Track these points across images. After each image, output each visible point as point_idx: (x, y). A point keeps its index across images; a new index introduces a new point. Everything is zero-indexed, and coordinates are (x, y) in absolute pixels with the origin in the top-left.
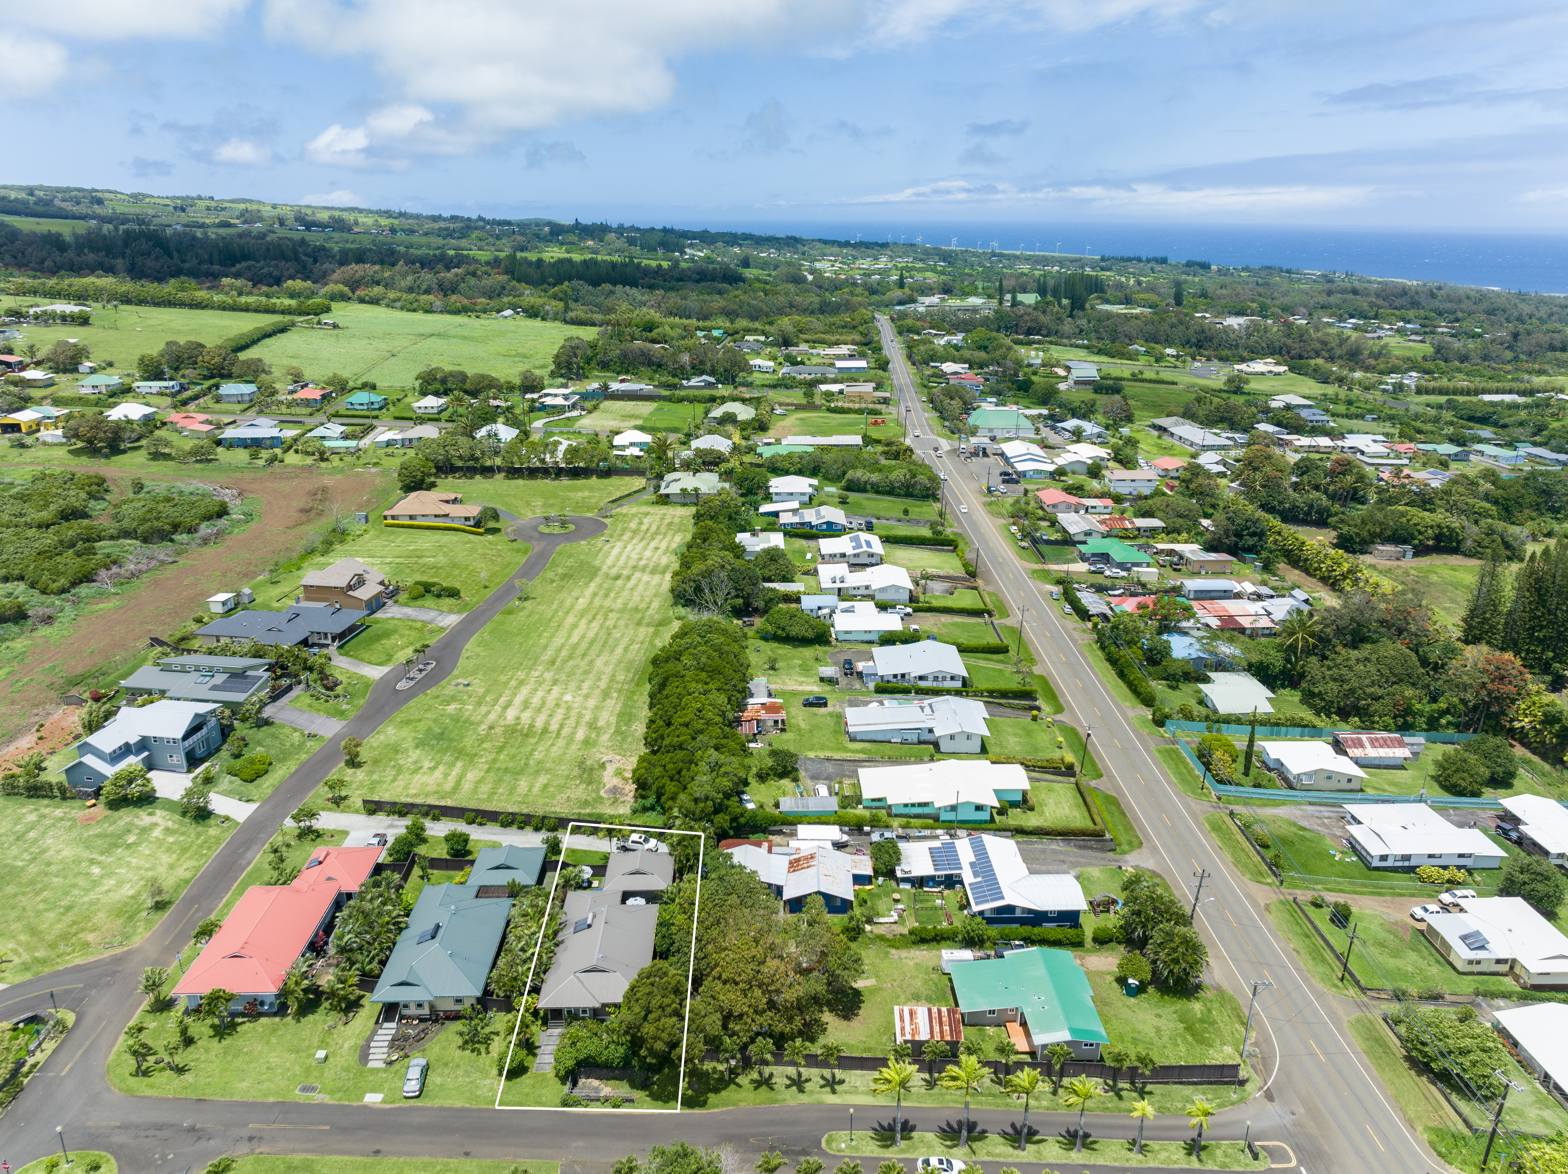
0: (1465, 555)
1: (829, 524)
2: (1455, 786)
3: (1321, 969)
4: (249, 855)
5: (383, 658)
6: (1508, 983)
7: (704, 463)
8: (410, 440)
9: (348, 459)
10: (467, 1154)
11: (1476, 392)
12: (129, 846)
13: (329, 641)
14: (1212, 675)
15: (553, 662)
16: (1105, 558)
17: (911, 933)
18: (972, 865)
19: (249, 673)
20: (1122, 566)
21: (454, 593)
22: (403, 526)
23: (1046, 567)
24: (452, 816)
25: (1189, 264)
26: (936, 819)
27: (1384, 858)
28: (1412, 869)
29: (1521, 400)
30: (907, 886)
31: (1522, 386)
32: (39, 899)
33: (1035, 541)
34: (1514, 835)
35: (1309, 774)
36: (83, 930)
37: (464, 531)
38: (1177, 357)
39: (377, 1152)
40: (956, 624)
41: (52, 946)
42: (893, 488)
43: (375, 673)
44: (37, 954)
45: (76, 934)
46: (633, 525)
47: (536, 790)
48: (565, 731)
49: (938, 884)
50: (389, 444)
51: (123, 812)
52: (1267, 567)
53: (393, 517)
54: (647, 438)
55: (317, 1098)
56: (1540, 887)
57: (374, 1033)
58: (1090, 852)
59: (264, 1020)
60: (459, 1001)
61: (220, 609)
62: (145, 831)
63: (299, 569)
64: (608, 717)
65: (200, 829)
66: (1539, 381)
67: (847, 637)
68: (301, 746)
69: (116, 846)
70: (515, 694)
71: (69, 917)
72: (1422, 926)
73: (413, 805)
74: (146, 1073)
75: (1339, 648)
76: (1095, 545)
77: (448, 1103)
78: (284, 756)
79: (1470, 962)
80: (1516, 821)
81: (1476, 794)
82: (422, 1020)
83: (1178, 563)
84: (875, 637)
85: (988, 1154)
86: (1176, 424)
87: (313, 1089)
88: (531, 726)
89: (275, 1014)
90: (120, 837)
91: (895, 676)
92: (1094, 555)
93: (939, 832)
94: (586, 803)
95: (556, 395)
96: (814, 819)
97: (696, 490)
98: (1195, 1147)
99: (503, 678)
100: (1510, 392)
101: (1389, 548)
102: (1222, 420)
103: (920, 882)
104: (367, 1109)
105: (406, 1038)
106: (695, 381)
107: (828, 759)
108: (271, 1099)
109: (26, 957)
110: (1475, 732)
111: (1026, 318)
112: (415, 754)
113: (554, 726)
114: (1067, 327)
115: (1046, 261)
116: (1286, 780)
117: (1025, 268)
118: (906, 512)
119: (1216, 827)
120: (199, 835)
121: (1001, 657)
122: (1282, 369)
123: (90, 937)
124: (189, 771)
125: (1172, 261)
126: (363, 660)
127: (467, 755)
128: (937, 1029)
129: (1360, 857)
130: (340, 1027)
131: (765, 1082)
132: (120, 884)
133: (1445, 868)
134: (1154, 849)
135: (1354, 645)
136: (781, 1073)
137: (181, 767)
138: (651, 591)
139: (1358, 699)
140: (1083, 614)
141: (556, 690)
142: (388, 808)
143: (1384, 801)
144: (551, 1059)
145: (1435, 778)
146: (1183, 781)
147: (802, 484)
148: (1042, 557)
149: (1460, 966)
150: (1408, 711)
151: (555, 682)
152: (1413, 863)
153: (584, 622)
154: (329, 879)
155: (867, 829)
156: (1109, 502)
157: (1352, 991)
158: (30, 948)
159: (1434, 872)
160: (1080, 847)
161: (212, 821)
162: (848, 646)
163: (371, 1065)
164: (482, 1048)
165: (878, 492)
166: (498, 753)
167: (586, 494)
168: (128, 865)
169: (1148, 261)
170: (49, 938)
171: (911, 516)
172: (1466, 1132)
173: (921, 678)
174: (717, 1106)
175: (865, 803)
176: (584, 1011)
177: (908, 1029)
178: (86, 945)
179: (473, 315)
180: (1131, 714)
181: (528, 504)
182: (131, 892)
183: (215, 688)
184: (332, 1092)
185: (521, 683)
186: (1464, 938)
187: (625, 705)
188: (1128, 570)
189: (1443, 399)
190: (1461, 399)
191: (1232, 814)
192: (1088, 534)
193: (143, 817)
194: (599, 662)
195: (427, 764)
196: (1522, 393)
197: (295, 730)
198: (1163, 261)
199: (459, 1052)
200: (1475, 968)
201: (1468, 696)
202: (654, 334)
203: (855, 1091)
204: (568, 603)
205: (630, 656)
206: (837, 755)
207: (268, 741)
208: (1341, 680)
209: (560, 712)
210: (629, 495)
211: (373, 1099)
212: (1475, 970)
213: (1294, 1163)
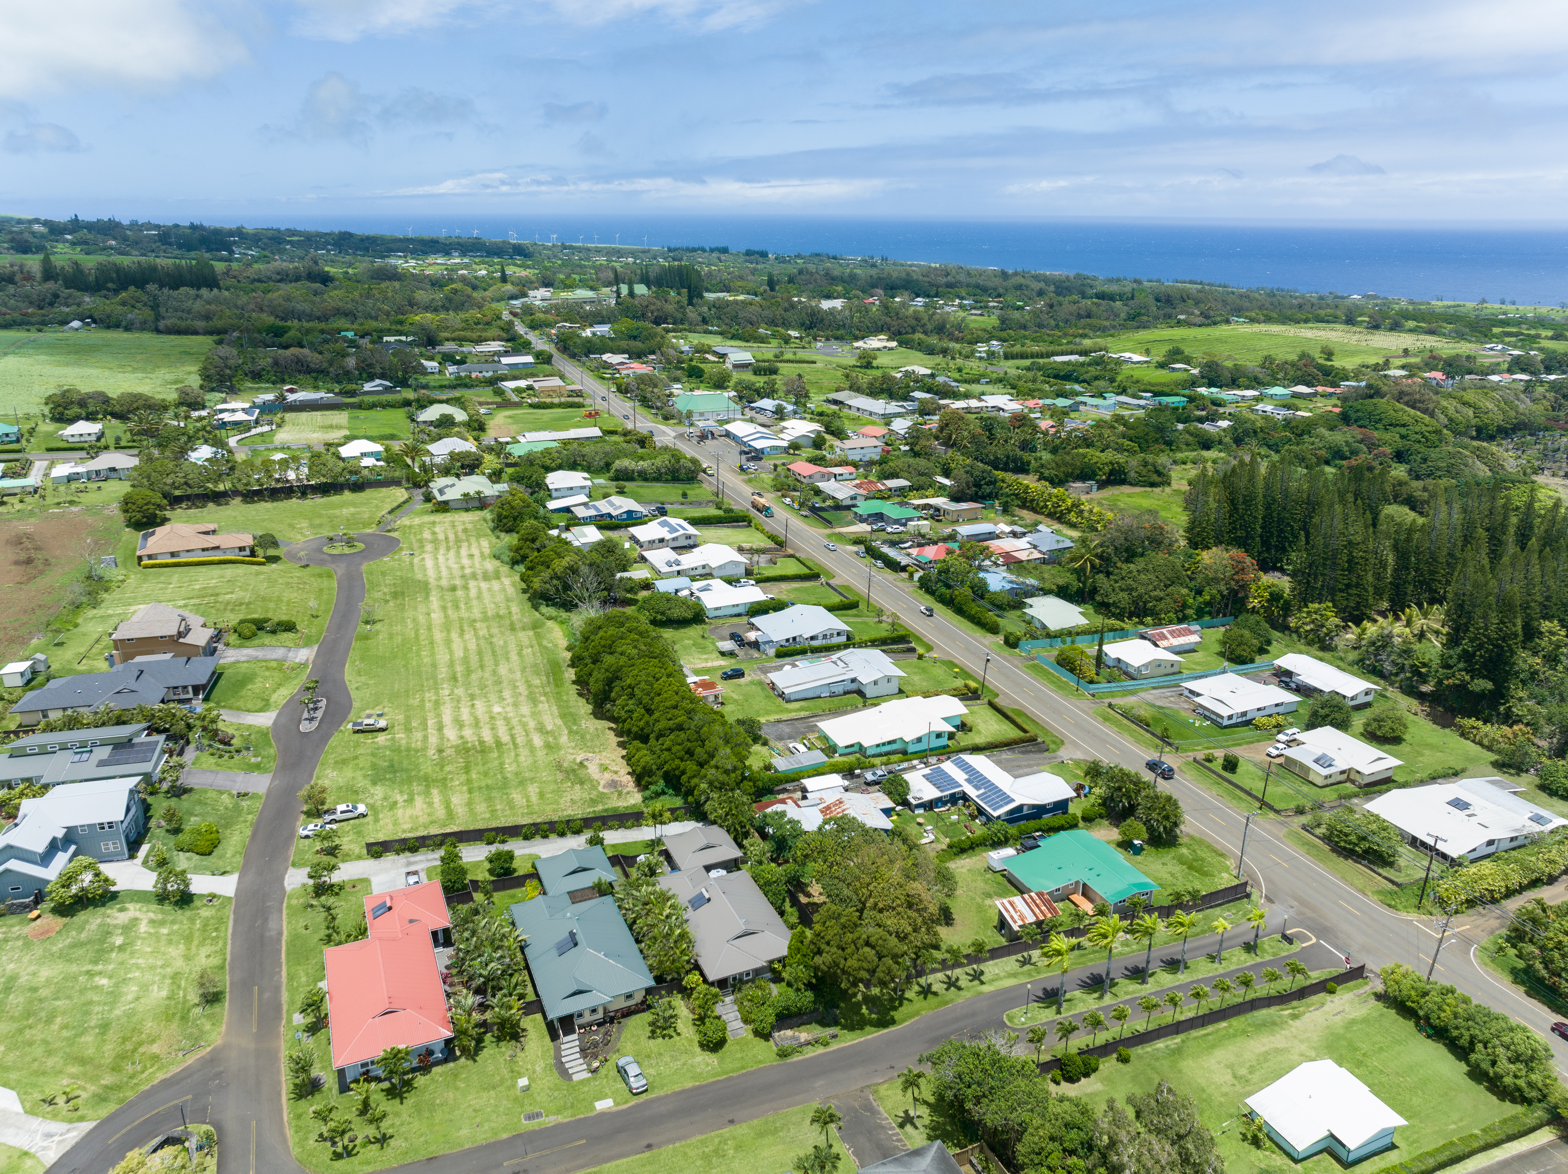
0: (1131, 484)
1: (629, 513)
2: (1239, 657)
3: (1244, 805)
4: (272, 925)
5: (260, 704)
6: (1350, 787)
7: (463, 467)
8: (98, 473)
9: (29, 499)
10: (732, 1122)
11: (1049, 355)
12: (121, 948)
13: (191, 695)
14: (1028, 601)
15: (454, 678)
16: (879, 517)
17: (950, 846)
18: (969, 781)
19: (136, 740)
20: (897, 522)
21: (289, 627)
22: (167, 566)
23: (838, 530)
24: (468, 840)
25: (749, 253)
26: (904, 753)
27: (1230, 717)
28: (1248, 723)
29: (1082, 359)
30: (920, 811)
31: (1079, 348)
32: (55, 1027)
33: (814, 510)
34: (1293, 686)
35: (1146, 666)
36: (140, 1044)
37: (243, 562)
38: (801, 338)
39: (649, 1147)
40: (796, 589)
41: (115, 1068)
42: (661, 474)
43: (265, 720)
44: (103, 1082)
45: (135, 1050)
46: (427, 535)
47: (534, 799)
48: (520, 740)
49: (945, 804)
50: (71, 479)
51: (82, 916)
52: (1006, 511)
53: (150, 557)
54: (377, 447)
55: (549, 1121)
56: (1337, 715)
57: (558, 1050)
58: (1032, 755)
59: (436, 1070)
60: (629, 996)
61: (19, 682)
62: (129, 928)
63: (76, 626)
64: (551, 719)
65: (188, 913)
66: (1087, 343)
67: (718, 613)
68: (237, 809)
69: (103, 951)
70: (439, 715)
71: (112, 1035)
72: (1281, 760)
73: (424, 838)
74: (349, 1153)
75: (1119, 564)
76: (865, 507)
77: (677, 1088)
78: (229, 820)
79: (1326, 777)
80: (1289, 674)
81: (1252, 661)
82: (599, 1025)
83: (936, 514)
84: (741, 610)
85: (1126, 993)
86: (850, 398)
87: (538, 1115)
88: (482, 743)
89: (445, 1061)
90: (102, 941)
91: (787, 640)
92: (870, 515)
93: (915, 762)
94: (593, 802)
95: (233, 411)
96: (811, 772)
97: (478, 493)
98: (1250, 948)
99: (416, 702)
100: (1071, 353)
101: (1078, 485)
102: (882, 391)
103: (929, 806)
104: (603, 1115)
105: (595, 1045)
106: (368, 387)
107: (779, 721)
108: (505, 1136)
109: (92, 1088)
110: (1224, 615)
111: (652, 307)
112: (379, 792)
113: (505, 738)
114: (692, 313)
115: (620, 253)
116: (1126, 673)
117: (602, 260)
118: (685, 495)
119: (1106, 719)
120: (192, 920)
121: (854, 611)
122: (894, 344)
123: (155, 1049)
124: (132, 857)
125: (732, 250)
126: (239, 709)
127: (436, 781)
128: (1037, 911)
129: (1213, 721)
130: (521, 1054)
131: (926, 991)
132: (145, 988)
133: (1270, 716)
134: (1074, 743)
135: (1128, 561)
136: (936, 980)
137: (122, 853)
138: (500, 598)
139: (1145, 603)
140: (893, 566)
141: (479, 705)
142: (397, 846)
143: (1201, 677)
144: (739, 1024)
145: (1221, 654)
146: (1059, 687)
147: (577, 478)
148: (828, 523)
149: (1319, 781)
150: (1184, 606)
151: (472, 697)
152: (1249, 717)
153: (454, 636)
154: (411, 921)
155: (857, 771)
156: (851, 469)
157: (1272, 815)
158: (94, 1079)
159: (1264, 720)
160: (1023, 753)
161: (197, 903)
162: (721, 621)
163: (576, 1078)
164: (671, 1031)
165: (646, 480)
166: (467, 773)
167: (352, 510)
168: (138, 967)
169: (712, 250)
170: (108, 1060)
171: (689, 499)
172: (1395, 888)
173: (812, 638)
174: (904, 1020)
175: (840, 751)
176: (748, 974)
177: (1016, 917)
178: (155, 1058)
179: (33, 329)
180: (986, 642)
181: (292, 526)
182: (164, 993)
183: (102, 763)
184: (558, 1112)
185: (437, 704)
186: (1316, 761)
187: (559, 707)
188: (905, 525)
189: (1027, 362)
190: (1041, 361)
191: (1110, 705)
192: (853, 498)
193: (115, 916)
194: (503, 670)
195: (400, 798)
196: (1081, 354)
197: (221, 793)
198: (725, 250)
199: (652, 1042)
200: (1330, 781)
201: (1223, 588)
202: (283, 340)
203: (997, 978)
204: (422, 619)
205: (530, 660)
206: (784, 717)
207: (198, 809)
208: (1130, 590)
209: (500, 723)
210: (399, 506)
211: (604, 1105)
212: (1330, 784)
213: (1314, 940)
